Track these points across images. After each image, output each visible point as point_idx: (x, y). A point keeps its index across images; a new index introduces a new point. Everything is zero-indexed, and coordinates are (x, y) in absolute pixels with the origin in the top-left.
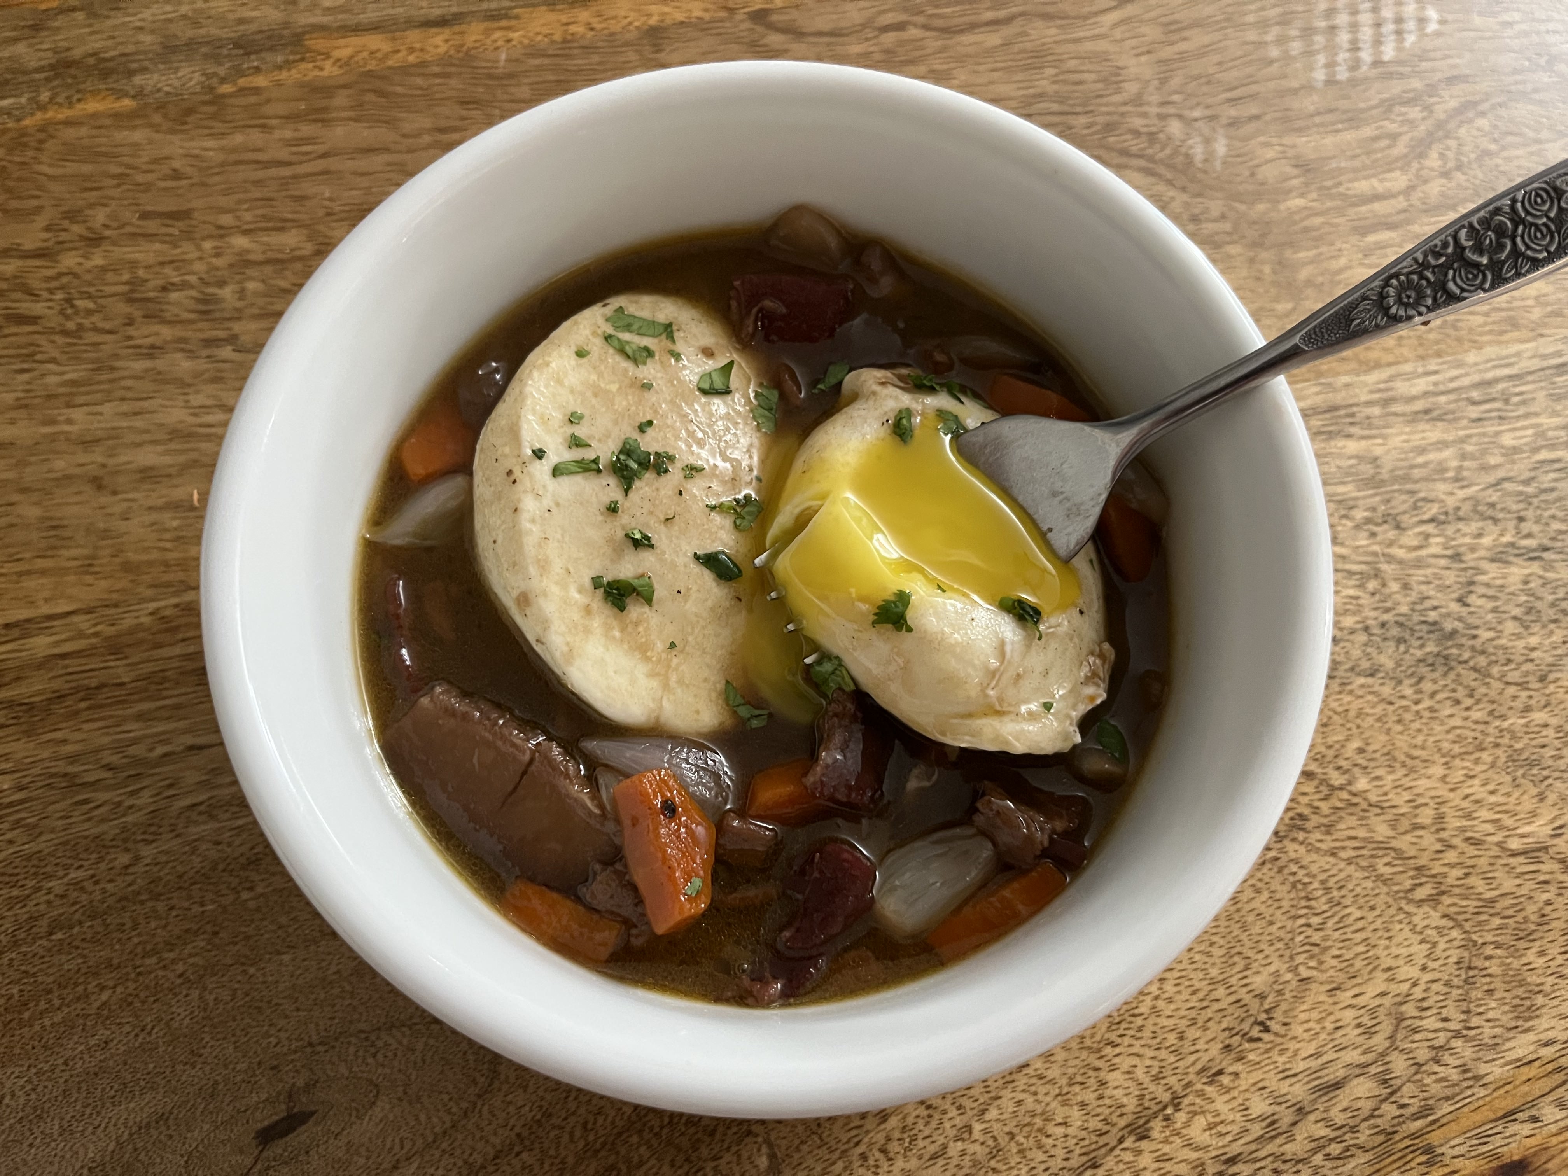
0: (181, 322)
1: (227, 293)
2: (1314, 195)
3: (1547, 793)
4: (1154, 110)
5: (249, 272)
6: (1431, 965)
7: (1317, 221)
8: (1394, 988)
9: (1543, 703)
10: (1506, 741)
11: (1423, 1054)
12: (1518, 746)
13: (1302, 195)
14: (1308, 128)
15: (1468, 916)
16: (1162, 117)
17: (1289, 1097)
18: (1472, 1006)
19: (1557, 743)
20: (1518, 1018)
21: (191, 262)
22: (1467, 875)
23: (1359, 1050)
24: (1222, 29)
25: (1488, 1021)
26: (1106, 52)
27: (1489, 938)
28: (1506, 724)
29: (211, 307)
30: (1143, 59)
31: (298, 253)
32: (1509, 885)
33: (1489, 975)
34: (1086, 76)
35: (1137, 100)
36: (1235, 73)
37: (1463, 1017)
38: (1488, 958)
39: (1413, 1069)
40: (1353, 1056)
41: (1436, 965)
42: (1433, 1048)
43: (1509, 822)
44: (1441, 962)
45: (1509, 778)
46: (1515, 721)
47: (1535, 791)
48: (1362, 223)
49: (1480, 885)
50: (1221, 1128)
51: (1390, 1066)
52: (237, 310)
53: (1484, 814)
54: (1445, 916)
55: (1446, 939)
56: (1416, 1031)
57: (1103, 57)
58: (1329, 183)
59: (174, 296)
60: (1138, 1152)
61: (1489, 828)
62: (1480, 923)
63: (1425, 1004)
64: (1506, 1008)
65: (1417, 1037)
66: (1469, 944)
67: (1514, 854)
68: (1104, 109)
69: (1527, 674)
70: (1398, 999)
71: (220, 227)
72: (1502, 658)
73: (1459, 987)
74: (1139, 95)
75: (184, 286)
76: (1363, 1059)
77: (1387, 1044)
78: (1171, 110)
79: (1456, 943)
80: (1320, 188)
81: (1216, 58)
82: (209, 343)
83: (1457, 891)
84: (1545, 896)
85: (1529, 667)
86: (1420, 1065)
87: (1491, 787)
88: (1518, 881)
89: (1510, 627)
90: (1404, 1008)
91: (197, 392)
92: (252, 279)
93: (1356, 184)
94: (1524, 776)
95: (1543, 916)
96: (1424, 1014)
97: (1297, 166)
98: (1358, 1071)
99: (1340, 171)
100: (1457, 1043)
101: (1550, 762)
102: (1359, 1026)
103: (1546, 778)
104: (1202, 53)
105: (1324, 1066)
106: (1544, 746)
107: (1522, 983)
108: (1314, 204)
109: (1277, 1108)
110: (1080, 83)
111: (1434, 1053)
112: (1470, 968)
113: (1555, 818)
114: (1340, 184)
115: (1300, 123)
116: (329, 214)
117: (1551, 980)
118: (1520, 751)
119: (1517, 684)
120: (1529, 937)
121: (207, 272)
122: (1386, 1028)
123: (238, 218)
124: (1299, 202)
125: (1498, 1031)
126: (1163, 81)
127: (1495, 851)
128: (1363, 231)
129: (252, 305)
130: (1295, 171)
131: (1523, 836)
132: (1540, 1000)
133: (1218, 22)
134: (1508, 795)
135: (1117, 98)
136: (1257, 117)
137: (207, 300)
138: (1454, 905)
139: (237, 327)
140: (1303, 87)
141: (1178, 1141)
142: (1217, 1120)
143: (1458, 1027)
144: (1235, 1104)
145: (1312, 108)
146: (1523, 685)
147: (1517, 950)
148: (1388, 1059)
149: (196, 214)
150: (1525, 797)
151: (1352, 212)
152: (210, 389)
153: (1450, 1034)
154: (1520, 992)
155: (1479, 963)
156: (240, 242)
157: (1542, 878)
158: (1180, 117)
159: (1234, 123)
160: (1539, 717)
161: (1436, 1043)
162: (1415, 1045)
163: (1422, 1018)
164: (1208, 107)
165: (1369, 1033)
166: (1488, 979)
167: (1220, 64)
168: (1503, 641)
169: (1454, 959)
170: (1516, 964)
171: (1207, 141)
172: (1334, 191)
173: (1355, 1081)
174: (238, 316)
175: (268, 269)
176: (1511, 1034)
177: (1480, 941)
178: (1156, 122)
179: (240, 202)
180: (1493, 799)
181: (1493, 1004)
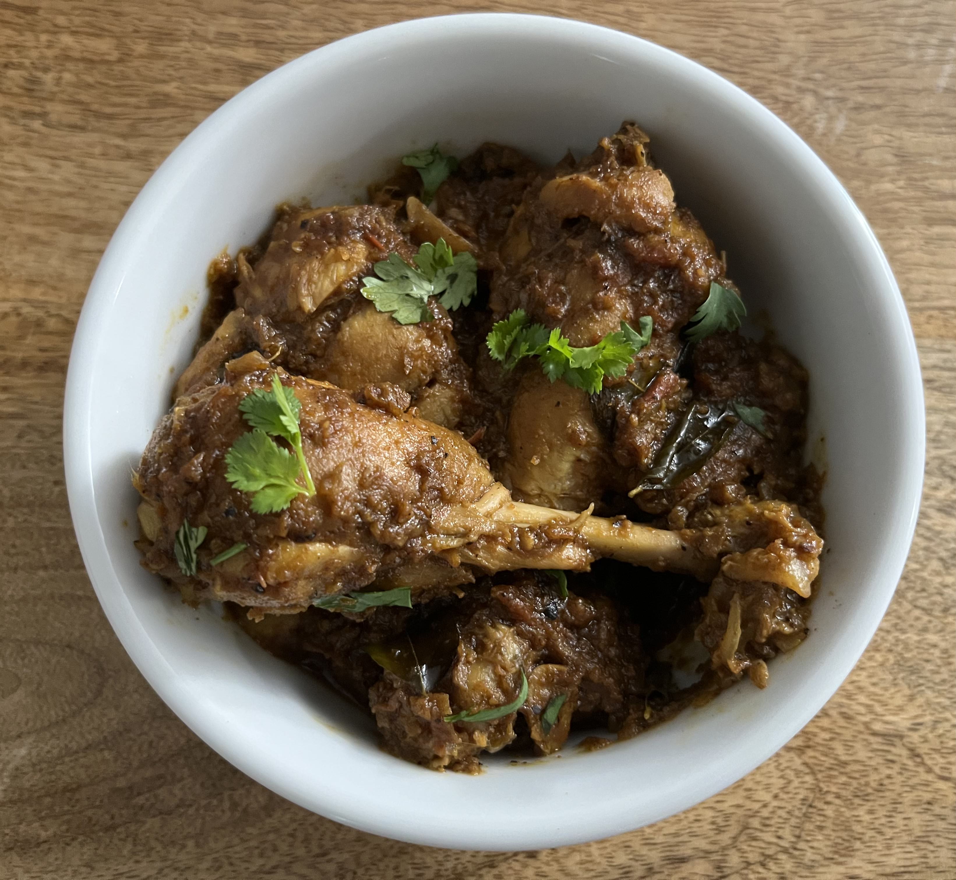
0: (12, 94)
1: (48, 78)
2: (901, 183)
3: (918, 696)
4: (795, 82)
5: (70, 65)
6: (782, 795)
7: (897, 205)
8: (749, 804)
9: (939, 628)
10: (899, 648)
11: (753, 857)
12: (908, 655)
13: (893, 181)
14: (917, 125)
15: (822, 769)
16: (801, 90)
17: (645, 858)
18: (803, 834)
19: (939, 662)
20: (836, 852)
21: (29, 48)
22: (832, 739)
23: (707, 841)
24: (874, 25)
25: (812, 848)
26: (773, 25)
27: (834, 789)
28: (903, 637)
29: (35, 87)
30: (802, 37)
31: (107, 57)
32: (862, 754)
33: (824, 816)
34: (751, 42)
35: (786, 72)
36: (872, 66)
37: (793, 839)
38: (828, 803)
39: (744, 865)
40: (702, 844)
41: (785, 796)
42: (763, 854)
43: (879, 709)
44: (791, 795)
45: (891, 677)
46: (912, 637)
47: (907, 692)
48: (934, 215)
49: (840, 750)
50: (589, 866)
51: (726, 858)
52: (52, 93)
53: (862, 699)
54: (805, 764)
55: (800, 780)
56: (755, 839)
57: (770, 29)
58: (916, 176)
59: (11, 73)
60: (525, 866)
61: (862, 710)
62: (830, 777)
63: (768, 822)
64: (829, 843)
65: (754, 843)
66: (817, 789)
67: (875, 734)
68: (756, 73)
69: (934, 603)
70: (749, 813)
71: (56, 26)
72: (918, 587)
73: (797, 817)
74: (788, 67)
75: (20, 66)
76: (708, 847)
77: (729, 842)
78: (810, 85)
79: (806, 786)
80: (910, 179)
81: (861, 49)
82: (28, 115)
83: (821, 748)
84: (888, 772)
85: (938, 598)
86: (749, 864)
87: (874, 680)
88: (870, 754)
89: (935, 565)
90: (751, 820)
91: (11, 151)
92: (69, 71)
93: (939, 182)
94: (903, 679)
95: (882, 785)
96: (764, 829)
97: (896, 156)
98: (701, 854)
99: (932, 168)
100: (783, 857)
101: (928, 674)
102: (713, 823)
103: (920, 685)
104: (852, 42)
105: (677, 845)
106: (927, 661)
107: (848, 829)
108: (899, 191)
109: (633, 863)
110: (745, 47)
111: (762, 859)
112: (811, 806)
113: (916, 717)
114: (927, 178)
115: (912, 120)
116: (136, 31)
117: (871, 833)
118: (906, 660)
119: (923, 609)
120: (865, 798)
121: (39, 59)
122: (733, 831)
123: (71, 21)
124: (888, 186)
125: (818, 858)
126: (812, 59)
127: (861, 728)
128: (930, 222)
129: (63, 92)
130: (895, 160)
131: (887, 723)
132: (858, 845)
133: (873, 18)
134: (886, 689)
135: (769, 66)
136: (878, 107)
137: (34, 81)
138: (814, 757)
139: (49, 107)
140: (925, 90)
141: (555, 866)
142: (589, 859)
143: (787, 845)
144: (604, 852)
145: (926, 109)
146: (927, 611)
147: (852, 804)
148: (726, 852)
149: (41, 12)
150: (899, 695)
151: (929, 204)
152: (21, 150)
153: (779, 849)
154: (844, 835)
155: (819, 804)
156: (67, 39)
157: (890, 757)
158: (815, 93)
159: (858, 108)
160: (932, 638)
161: (768, 852)
162: (750, 849)
163: (762, 831)
164: (841, 90)
165: (719, 830)
166: (822, 818)
167: (864, 55)
168: (925, 574)
169: (801, 796)
170: (848, 814)
171: (831, 119)
172: (920, 183)
173: (697, 861)
174: (51, 98)
175: (81, 66)
176: (826, 863)
177: (825, 789)
178: (794, 93)
179: (74, 8)
180: (872, 689)
181: (820, 837)
